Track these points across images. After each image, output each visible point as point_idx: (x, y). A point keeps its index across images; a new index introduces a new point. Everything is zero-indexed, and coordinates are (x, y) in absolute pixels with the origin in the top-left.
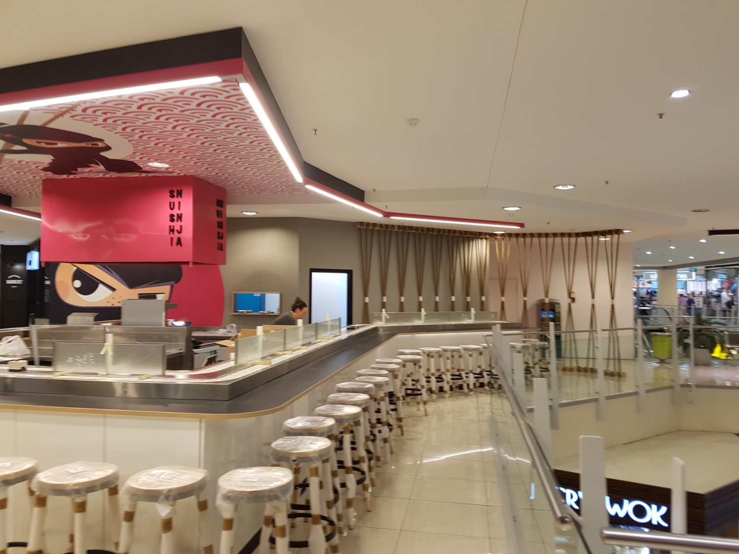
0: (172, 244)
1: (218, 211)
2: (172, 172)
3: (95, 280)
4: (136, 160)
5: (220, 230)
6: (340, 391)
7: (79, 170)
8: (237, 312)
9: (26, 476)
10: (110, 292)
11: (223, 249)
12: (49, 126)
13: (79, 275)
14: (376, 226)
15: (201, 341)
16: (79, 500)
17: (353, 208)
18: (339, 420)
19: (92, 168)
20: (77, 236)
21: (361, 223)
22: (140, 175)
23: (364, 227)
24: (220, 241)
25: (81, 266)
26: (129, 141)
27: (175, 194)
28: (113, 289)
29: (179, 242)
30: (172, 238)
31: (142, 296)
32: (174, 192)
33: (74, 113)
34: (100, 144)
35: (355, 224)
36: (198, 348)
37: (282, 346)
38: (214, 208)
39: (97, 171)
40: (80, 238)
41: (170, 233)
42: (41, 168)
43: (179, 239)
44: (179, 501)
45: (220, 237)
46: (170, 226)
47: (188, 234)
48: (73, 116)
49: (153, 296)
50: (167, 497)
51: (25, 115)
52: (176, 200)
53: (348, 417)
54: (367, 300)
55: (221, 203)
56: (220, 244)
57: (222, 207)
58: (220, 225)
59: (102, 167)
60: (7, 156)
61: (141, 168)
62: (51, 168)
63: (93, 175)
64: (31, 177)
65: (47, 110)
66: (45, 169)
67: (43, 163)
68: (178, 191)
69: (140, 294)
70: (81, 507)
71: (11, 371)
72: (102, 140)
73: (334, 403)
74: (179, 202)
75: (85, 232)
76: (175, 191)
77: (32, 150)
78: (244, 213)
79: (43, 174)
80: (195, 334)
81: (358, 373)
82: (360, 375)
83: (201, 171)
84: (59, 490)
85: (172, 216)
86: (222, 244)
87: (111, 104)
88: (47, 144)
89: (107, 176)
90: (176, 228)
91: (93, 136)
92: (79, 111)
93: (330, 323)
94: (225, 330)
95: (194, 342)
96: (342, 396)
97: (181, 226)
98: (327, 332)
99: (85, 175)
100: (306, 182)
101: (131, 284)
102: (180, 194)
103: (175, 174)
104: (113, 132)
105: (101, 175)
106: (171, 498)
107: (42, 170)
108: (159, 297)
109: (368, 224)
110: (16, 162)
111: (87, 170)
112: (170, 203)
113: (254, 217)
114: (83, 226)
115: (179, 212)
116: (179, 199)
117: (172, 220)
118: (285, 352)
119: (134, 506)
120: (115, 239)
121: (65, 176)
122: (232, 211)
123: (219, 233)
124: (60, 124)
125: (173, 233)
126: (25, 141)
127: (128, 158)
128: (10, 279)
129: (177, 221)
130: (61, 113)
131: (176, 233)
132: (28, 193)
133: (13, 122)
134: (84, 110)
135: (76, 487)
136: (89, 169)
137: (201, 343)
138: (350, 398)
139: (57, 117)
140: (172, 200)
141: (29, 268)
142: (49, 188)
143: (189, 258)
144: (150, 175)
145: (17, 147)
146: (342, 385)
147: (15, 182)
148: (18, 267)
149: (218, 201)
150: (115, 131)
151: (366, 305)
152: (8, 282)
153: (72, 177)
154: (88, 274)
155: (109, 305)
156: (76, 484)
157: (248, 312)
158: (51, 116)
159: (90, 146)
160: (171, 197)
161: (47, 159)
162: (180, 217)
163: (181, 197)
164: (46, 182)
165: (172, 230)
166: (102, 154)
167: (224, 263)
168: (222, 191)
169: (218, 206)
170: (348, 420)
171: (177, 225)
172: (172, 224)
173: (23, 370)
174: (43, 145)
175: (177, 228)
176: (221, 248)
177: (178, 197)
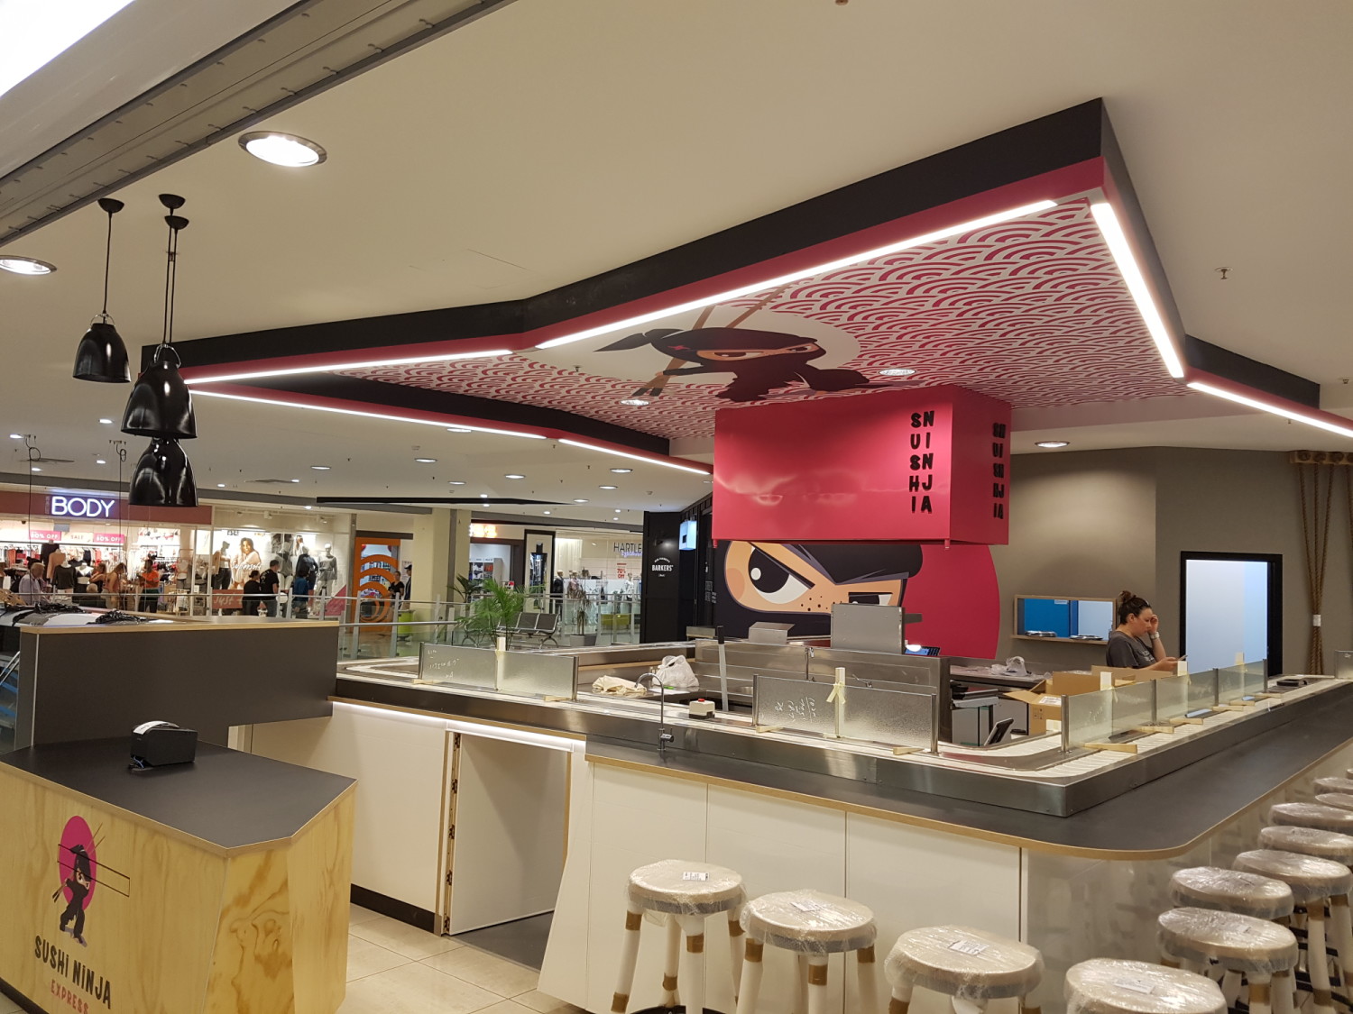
0: (913, 510)
1: (995, 445)
2: (917, 383)
3: (784, 569)
4: (861, 366)
5: (999, 481)
6: (1282, 820)
7: (771, 391)
8: (1027, 634)
9: (728, 903)
10: (805, 588)
11: (1004, 516)
12: (737, 327)
13: (758, 559)
14: (1340, 459)
15: (963, 685)
16: (815, 961)
17: (1290, 421)
18: (1298, 885)
19: (790, 388)
20: (763, 498)
21: (1303, 454)
22: (864, 391)
23: (1310, 461)
24: (998, 501)
25: (762, 546)
26: (856, 337)
27: (921, 420)
28: (810, 585)
29: (926, 504)
30: (914, 498)
31: (854, 597)
32: (919, 416)
33: (779, 301)
34: (810, 348)
35: (1289, 454)
36: (961, 698)
37: (1149, 714)
38: (990, 440)
39: (798, 391)
40: (768, 503)
41: (911, 489)
42: (716, 393)
43: (926, 499)
44: (991, 1001)
45: (999, 492)
46: (911, 477)
47: (942, 489)
48: (775, 307)
49: (872, 599)
50: (972, 990)
51: (707, 312)
52: (922, 431)
53: (1317, 885)
54: (1318, 621)
55: (1001, 430)
56: (998, 506)
57: (1003, 437)
58: (998, 470)
59: (806, 385)
60: (673, 379)
61: (868, 381)
62: (732, 393)
63: (789, 399)
64: (700, 409)
65: (737, 303)
66: (721, 395)
67: (720, 385)
68: (926, 413)
69: (850, 593)
70: (820, 976)
71: (692, 716)
72: (812, 341)
73: (1276, 847)
74: (928, 434)
75: (776, 492)
76: (922, 415)
77: (709, 367)
78: (1042, 445)
79: (717, 402)
80: (955, 670)
81: (1317, 786)
82: (1324, 790)
83: (970, 375)
84: (784, 938)
85: (914, 459)
86: (1001, 505)
87: (837, 279)
88: (731, 355)
89: (811, 398)
90: (921, 481)
91: (801, 335)
92: (786, 297)
93: (1243, 671)
94: (1005, 668)
95: (953, 686)
96: (1296, 835)
97: (930, 477)
98: (1239, 688)
99: (779, 400)
100: (1190, 376)
101: (838, 578)
102: (929, 419)
103: (922, 385)
104: (832, 325)
105: (801, 398)
106: (979, 993)
107: (717, 396)
108: (884, 600)
109: (1319, 455)
110: (683, 387)
111: (782, 391)
112: (913, 436)
113: (1062, 450)
114: (773, 483)
115: (928, 452)
116: (928, 428)
117: (915, 466)
118: (1157, 728)
119: (909, 992)
120: (822, 501)
121: (748, 404)
122: (1019, 443)
123: (996, 486)
124: (752, 324)
125: (917, 489)
126: (701, 353)
127: (848, 365)
128: (657, 564)
129: (924, 468)
130: (756, 305)
131: (921, 488)
132: (692, 432)
133: (688, 327)
134: (794, 295)
135: (812, 939)
136: (786, 389)
137: (966, 689)
138: (1315, 842)
139: (752, 311)
140: (916, 431)
141: (682, 546)
142: (726, 424)
143: (945, 534)
144: (880, 390)
145: (689, 365)
146: (1284, 808)
147: (677, 417)
148: (667, 545)
149: (995, 426)
150: (837, 323)
151: (1315, 632)
152: (654, 568)
153: (758, 403)
154: (773, 558)
155: (804, 610)
156: (811, 933)
157: (1048, 635)
158: (744, 310)
159: (794, 351)
160: (913, 425)
161: (726, 379)
162: (928, 460)
163: (931, 425)
164: (721, 415)
165: (914, 484)
166: (810, 363)
167: (1005, 541)
168: (1004, 406)
169: (995, 435)
170: (1320, 890)
171: (922, 474)
172: (915, 473)
173: (710, 716)
174: (725, 358)
175: (923, 479)
176: (1000, 512)
177: (925, 425)
